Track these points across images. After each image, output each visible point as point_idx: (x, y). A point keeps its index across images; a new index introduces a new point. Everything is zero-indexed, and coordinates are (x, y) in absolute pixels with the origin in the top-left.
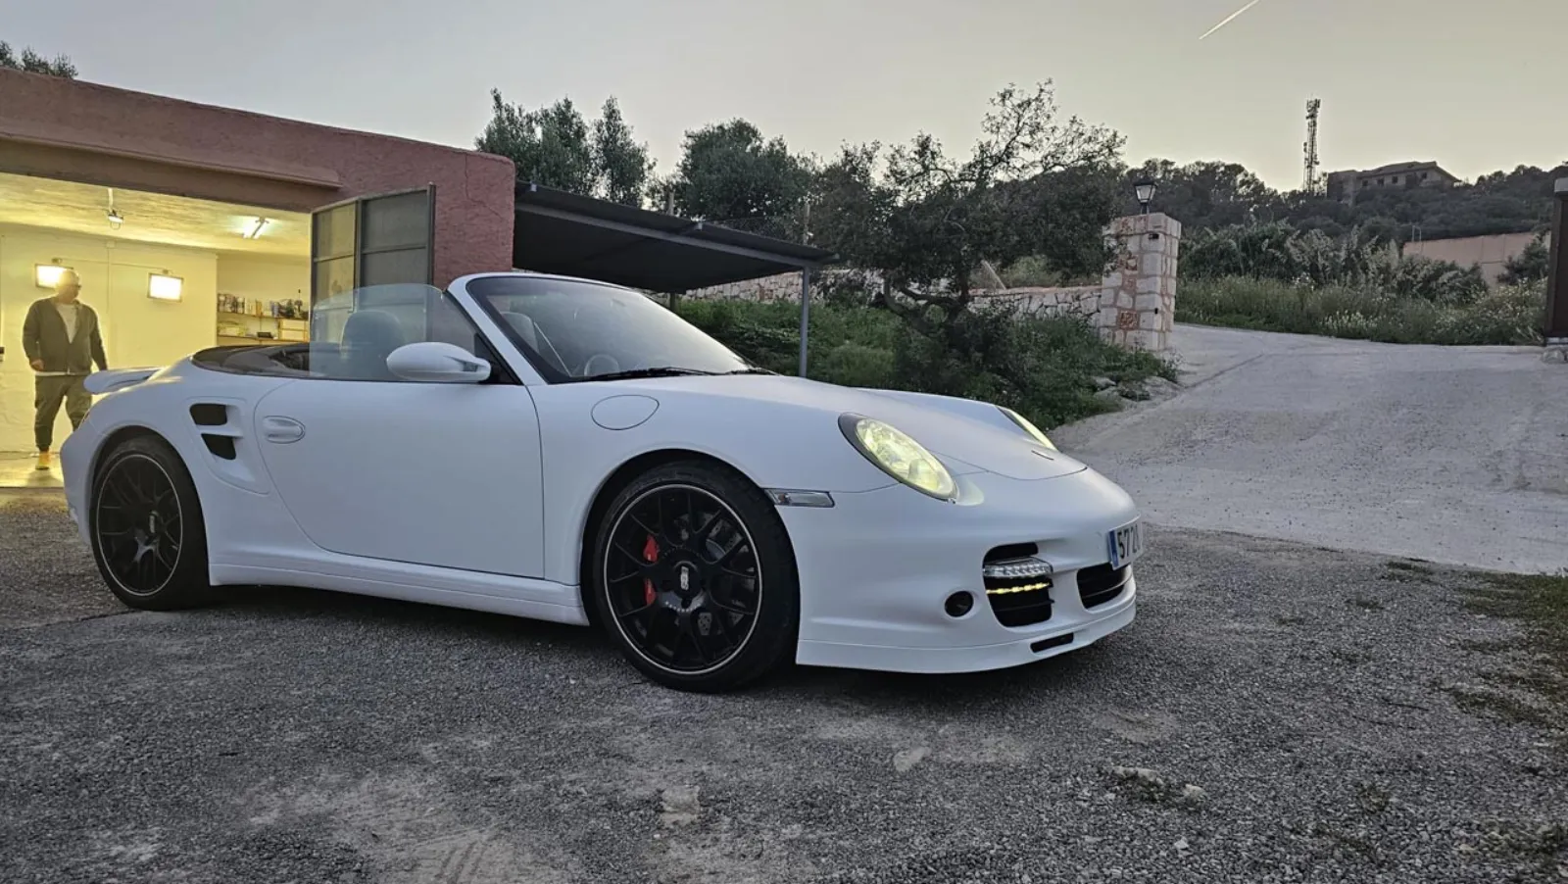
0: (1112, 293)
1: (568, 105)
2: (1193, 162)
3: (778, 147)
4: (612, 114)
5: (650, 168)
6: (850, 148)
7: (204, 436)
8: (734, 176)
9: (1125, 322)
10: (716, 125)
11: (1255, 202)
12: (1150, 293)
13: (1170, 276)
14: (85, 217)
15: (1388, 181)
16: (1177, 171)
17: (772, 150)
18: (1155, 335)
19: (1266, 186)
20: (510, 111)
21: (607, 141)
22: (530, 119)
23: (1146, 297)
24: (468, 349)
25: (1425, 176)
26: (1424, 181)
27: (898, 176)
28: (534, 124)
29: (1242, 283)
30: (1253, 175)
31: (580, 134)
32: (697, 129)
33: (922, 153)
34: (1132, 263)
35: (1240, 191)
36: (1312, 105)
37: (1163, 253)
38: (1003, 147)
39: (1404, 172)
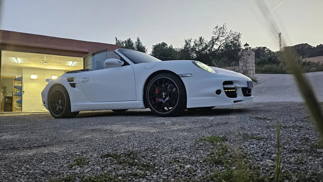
0: (241, 67)
1: (130, 39)
2: (256, 47)
3: (171, 47)
4: (138, 40)
5: (146, 50)
6: (186, 40)
7: (69, 83)
8: (162, 53)
9: (245, 73)
10: (158, 43)
11: (269, 54)
12: (249, 66)
13: (253, 63)
14: (40, 64)
15: (297, 48)
16: (252, 49)
17: (170, 47)
18: (251, 75)
19: (272, 51)
20: (119, 41)
21: (138, 45)
22: (123, 42)
23: (249, 67)
24: (119, 60)
25: (305, 46)
26: (305, 47)
27: (196, 45)
28: (123, 43)
29: (269, 66)
30: (268, 49)
31: (132, 44)
32: (155, 44)
33: (200, 40)
34: (245, 61)
35: (266, 52)
36: (279, 34)
37: (252, 58)
38: (217, 37)
39: (301, 46)
